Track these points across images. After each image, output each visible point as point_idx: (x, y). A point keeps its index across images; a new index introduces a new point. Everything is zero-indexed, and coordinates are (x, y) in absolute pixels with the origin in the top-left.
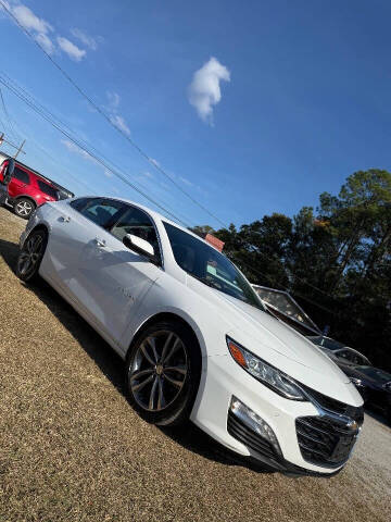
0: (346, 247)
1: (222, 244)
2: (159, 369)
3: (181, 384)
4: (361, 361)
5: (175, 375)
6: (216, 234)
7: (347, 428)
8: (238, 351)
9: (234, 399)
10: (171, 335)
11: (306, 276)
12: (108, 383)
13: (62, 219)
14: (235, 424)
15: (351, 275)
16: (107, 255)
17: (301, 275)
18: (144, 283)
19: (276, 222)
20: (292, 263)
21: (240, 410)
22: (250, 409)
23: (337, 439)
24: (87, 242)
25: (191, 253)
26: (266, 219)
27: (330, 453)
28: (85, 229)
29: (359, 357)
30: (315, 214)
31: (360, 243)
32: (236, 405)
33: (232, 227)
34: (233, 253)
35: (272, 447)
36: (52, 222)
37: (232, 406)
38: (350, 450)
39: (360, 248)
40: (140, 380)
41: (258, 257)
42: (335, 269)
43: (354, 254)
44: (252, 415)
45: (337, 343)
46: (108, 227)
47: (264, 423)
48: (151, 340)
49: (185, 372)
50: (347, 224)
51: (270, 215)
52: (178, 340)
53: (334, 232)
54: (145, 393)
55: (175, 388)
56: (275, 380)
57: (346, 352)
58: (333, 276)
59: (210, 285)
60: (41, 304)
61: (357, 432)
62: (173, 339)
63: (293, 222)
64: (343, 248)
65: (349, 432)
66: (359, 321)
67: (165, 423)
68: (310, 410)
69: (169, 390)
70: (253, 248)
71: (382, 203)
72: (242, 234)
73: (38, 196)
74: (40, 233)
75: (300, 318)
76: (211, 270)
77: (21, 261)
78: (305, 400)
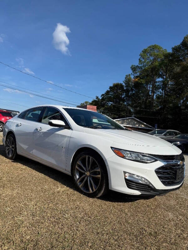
0: (151, 86)
1: (95, 107)
2: (88, 174)
3: (99, 176)
4: (176, 134)
5: (96, 173)
6: (91, 104)
7: (179, 165)
8: (118, 152)
9: (125, 173)
10: (87, 156)
11: (138, 106)
12: (68, 188)
13: (17, 126)
14: (130, 183)
15: (158, 97)
16: (45, 133)
17: (136, 107)
18: (66, 139)
19: (116, 88)
20: (130, 103)
21: (130, 176)
22: (133, 174)
23: (176, 171)
24: (33, 131)
25: (82, 117)
26: (111, 88)
27: (175, 179)
28: (30, 125)
29: (175, 132)
30: (132, 77)
31: (156, 82)
32: (127, 175)
33: (97, 97)
34: (102, 109)
35: (149, 187)
36: (14, 128)
37: (125, 176)
38: (183, 174)
39: (157, 84)
40: (81, 181)
41: (114, 106)
42: (150, 98)
43: (155, 88)
44: (135, 176)
45: (163, 130)
46: (40, 121)
47: (142, 177)
48: (79, 163)
49: (99, 170)
50: (147, 76)
51: (112, 85)
52: (91, 158)
53: (143, 81)
54: (86, 186)
55: (98, 179)
56: (140, 158)
57: (168, 132)
58: (150, 102)
59: (96, 128)
60: (24, 167)
61: (184, 165)
62: (89, 158)
63: (124, 84)
64: (150, 87)
65: (180, 167)
66: (169, 116)
67: (100, 195)
68: (160, 164)
69: (96, 180)
70: (110, 103)
71: (159, 60)
72: (103, 99)
73: (3, 119)
74: (10, 135)
75: (143, 126)
76: (95, 121)
77: (7, 152)
78: (156, 160)
